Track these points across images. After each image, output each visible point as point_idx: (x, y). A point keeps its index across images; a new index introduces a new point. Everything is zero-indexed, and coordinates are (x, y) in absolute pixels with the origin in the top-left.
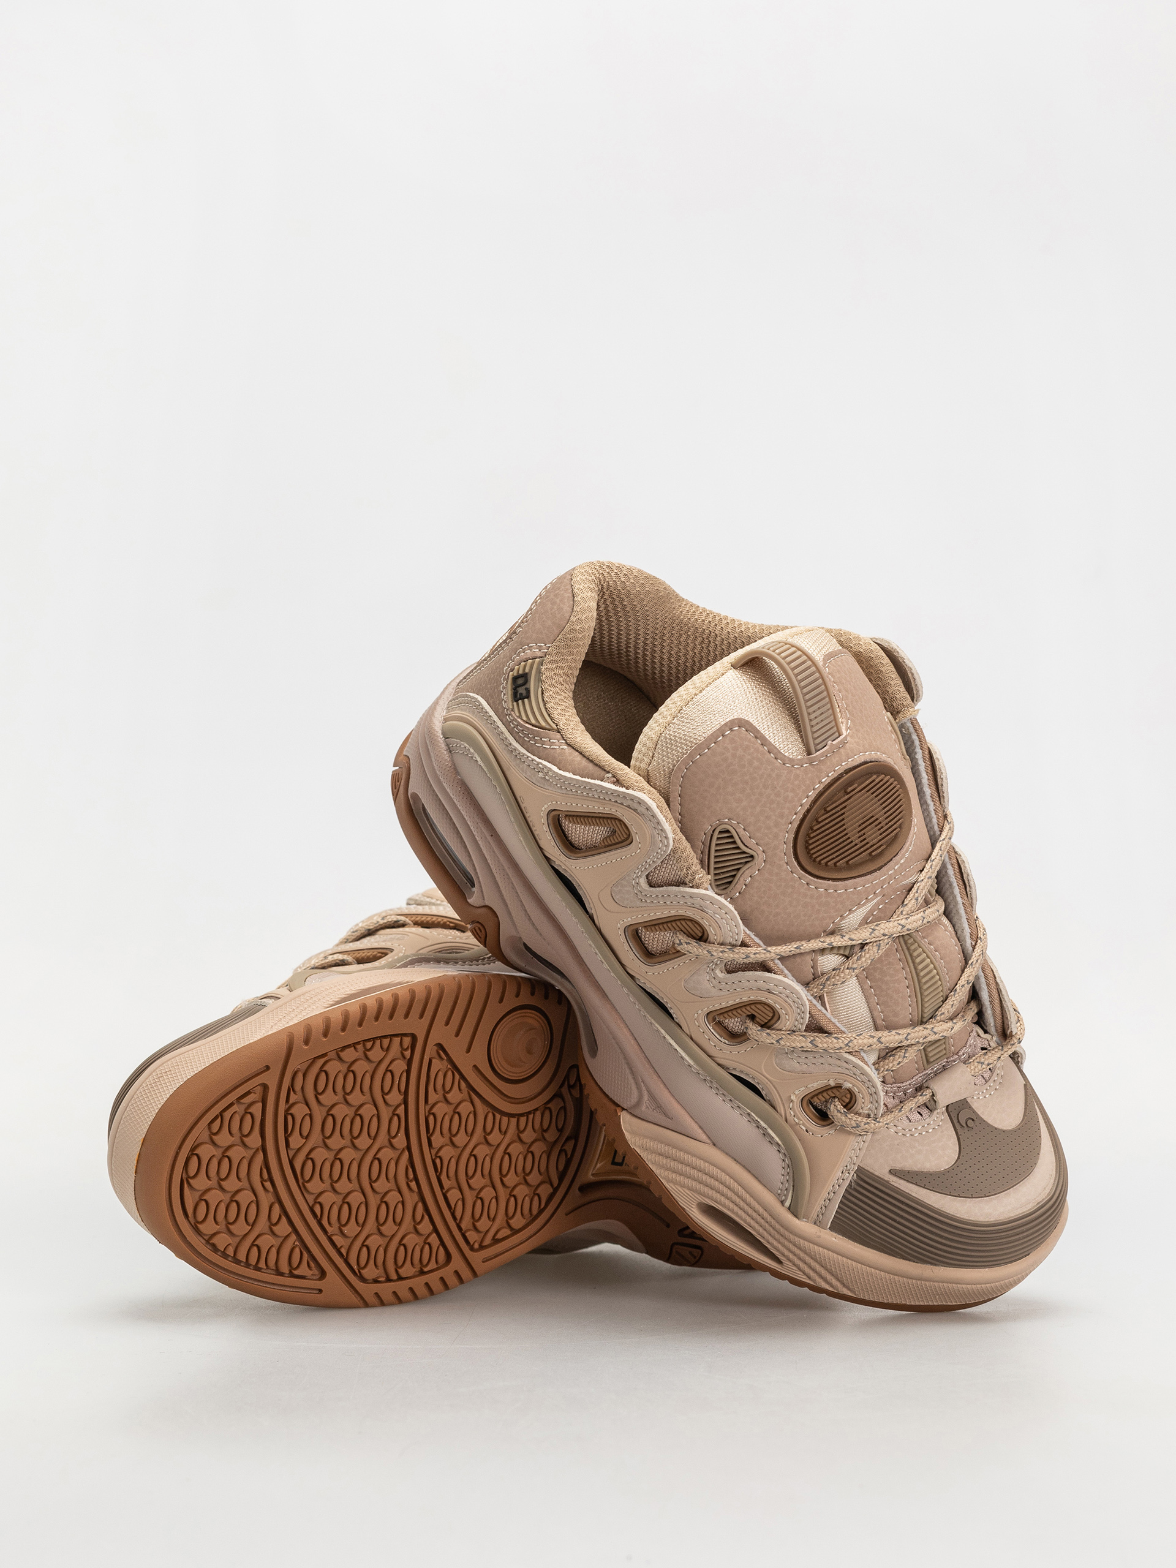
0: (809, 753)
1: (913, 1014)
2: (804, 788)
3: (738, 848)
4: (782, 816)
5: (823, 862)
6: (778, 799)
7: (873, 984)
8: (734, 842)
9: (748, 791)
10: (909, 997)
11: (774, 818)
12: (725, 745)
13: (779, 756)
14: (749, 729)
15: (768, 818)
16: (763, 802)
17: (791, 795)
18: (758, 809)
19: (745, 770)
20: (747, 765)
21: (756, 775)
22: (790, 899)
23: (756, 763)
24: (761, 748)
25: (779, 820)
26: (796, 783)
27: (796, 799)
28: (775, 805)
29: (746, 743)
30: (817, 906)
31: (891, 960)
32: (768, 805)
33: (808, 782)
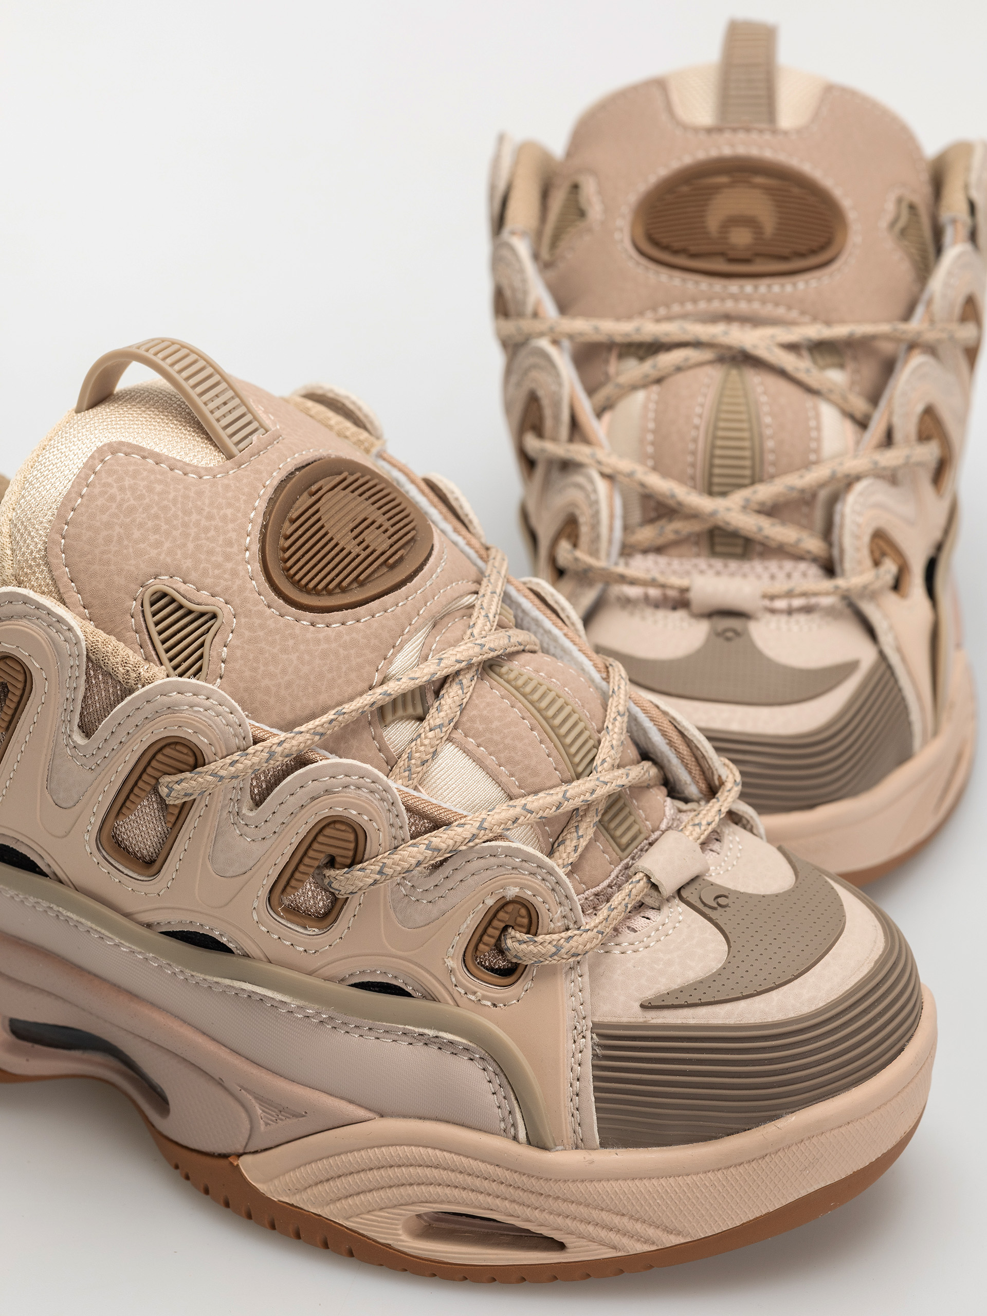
0: (230, 456)
1: (560, 768)
2: (244, 497)
3: (190, 612)
4: (229, 543)
5: (320, 587)
6: (213, 523)
7: (479, 741)
8: (181, 607)
9: (164, 527)
10: (541, 742)
11: (220, 549)
12: (103, 481)
13: (188, 469)
14: (129, 450)
15: (210, 552)
16: (193, 534)
17: (229, 512)
18: (191, 546)
19: (147, 500)
20: (146, 494)
21: (165, 502)
22: (297, 654)
23: (158, 488)
24: (157, 468)
25: (228, 550)
26: (230, 494)
27: (240, 515)
28: (212, 533)
29: (131, 468)
30: (341, 651)
31: (488, 700)
32: (203, 536)
33: (246, 490)
